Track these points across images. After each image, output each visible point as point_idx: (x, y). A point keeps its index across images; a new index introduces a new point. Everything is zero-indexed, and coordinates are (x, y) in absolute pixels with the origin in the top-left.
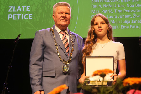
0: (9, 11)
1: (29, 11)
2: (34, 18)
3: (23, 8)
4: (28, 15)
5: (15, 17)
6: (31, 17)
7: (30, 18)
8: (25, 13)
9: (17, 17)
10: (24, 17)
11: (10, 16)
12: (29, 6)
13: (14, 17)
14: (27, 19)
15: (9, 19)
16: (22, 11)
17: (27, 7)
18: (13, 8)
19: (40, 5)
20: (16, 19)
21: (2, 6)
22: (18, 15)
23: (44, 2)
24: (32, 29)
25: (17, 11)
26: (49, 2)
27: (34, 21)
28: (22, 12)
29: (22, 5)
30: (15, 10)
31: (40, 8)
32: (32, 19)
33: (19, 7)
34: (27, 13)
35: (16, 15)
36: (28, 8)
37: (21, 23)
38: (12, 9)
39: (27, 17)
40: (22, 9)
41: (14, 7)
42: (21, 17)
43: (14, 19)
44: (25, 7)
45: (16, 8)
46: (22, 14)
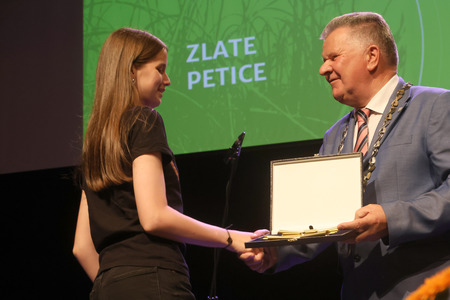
0: (190, 60)
1: (254, 52)
2: (273, 77)
3: (232, 44)
4: (250, 66)
5: (211, 78)
6: (262, 71)
7: (260, 75)
8: (239, 60)
9: (215, 77)
10: (237, 75)
11: (194, 77)
12: (253, 38)
13: (206, 79)
14: (250, 80)
15: (190, 87)
16: (231, 54)
17: (247, 40)
18: (200, 49)
20: (213, 85)
22: (217, 70)
23: (300, 17)
24: (270, 111)
25: (215, 57)
26: (318, 14)
27: (274, 83)
28: (232, 60)
29: (229, 37)
30: (208, 55)
31: (290, 40)
32: (264, 78)
33: (220, 43)
34: (246, 60)
35: (212, 71)
36: (250, 42)
37: (229, 96)
38: (198, 54)
39: (248, 73)
40: (229, 48)
41: (204, 45)
42: (228, 75)
43: (206, 85)
44: (240, 40)
45: (211, 50)
46: (232, 65)
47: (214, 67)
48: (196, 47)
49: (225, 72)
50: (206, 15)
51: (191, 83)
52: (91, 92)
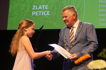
0: (33, 9)
1: (48, 9)
2: (51, 14)
3: (43, 6)
4: (46, 12)
5: (37, 13)
6: (49, 13)
7: (48, 14)
8: (44, 10)
10: (43, 13)
11: (34, 13)
12: (48, 5)
13: (36, 13)
14: (46, 15)
15: (33, 15)
16: (42, 8)
17: (46, 6)
18: (36, 7)
19: (56, 4)
20: (38, 15)
21: (28, 5)
22: (39, 12)
23: (58, 2)
24: (50, 22)
25: (39, 9)
26: (62, 2)
27: (51, 16)
28: (42, 10)
29: (42, 5)
30: (37, 8)
31: (56, 7)
32: (49, 15)
33: (40, 6)
34: (46, 10)
35: (38, 12)
36: (47, 6)
37: (41, 18)
38: (35, 8)
39: (46, 13)
40: (42, 7)
41: (37, 6)
43: (36, 15)
44: (45, 6)
46: (42, 11)
47: (38, 11)
48: (35, 6)
49: (41, 12)
51: (33, 14)
52: (10, 14)
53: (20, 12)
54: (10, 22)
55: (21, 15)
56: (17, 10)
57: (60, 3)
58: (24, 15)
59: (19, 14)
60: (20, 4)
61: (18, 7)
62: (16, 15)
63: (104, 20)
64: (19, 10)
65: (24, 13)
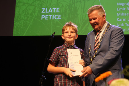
0: (42, 12)
1: (59, 12)
2: (63, 19)
3: (53, 9)
4: (57, 15)
5: (47, 17)
6: (60, 17)
7: (60, 18)
8: (55, 13)
9: (49, 17)
10: (54, 17)
11: (43, 17)
12: (59, 8)
13: (46, 17)
14: (57, 19)
15: (42, 19)
16: (53, 12)
17: (57, 9)
20: (48, 19)
21: (36, 8)
22: (49, 15)
23: (71, 4)
25: (49, 12)
26: (75, 4)
28: (53, 13)
29: (53, 7)
30: (47, 11)
31: (68, 10)
32: (61, 19)
33: (51, 9)
34: (57, 14)
35: (48, 15)
36: (58, 9)
37: (52, 22)
38: (45, 11)
39: (57, 17)
41: (46, 9)
42: (52, 17)
43: (46, 19)
44: (56, 8)
45: (48, 10)
46: (53, 15)
47: (48, 14)
48: (44, 9)
50: (48, 1)
52: (16, 18)
53: (28, 16)
54: (16, 27)
55: (29, 19)
56: (25, 13)
57: (73, 6)
58: (33, 19)
59: (27, 18)
60: (28, 7)
61: (25, 10)
62: (23, 19)
63: (123, 25)
64: (27, 13)
65: (32, 17)
